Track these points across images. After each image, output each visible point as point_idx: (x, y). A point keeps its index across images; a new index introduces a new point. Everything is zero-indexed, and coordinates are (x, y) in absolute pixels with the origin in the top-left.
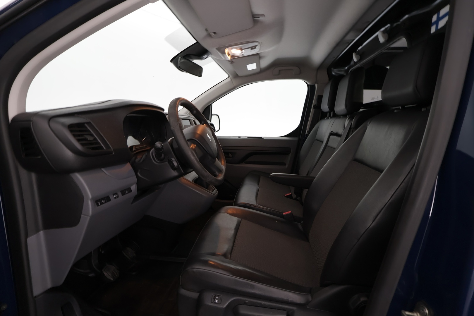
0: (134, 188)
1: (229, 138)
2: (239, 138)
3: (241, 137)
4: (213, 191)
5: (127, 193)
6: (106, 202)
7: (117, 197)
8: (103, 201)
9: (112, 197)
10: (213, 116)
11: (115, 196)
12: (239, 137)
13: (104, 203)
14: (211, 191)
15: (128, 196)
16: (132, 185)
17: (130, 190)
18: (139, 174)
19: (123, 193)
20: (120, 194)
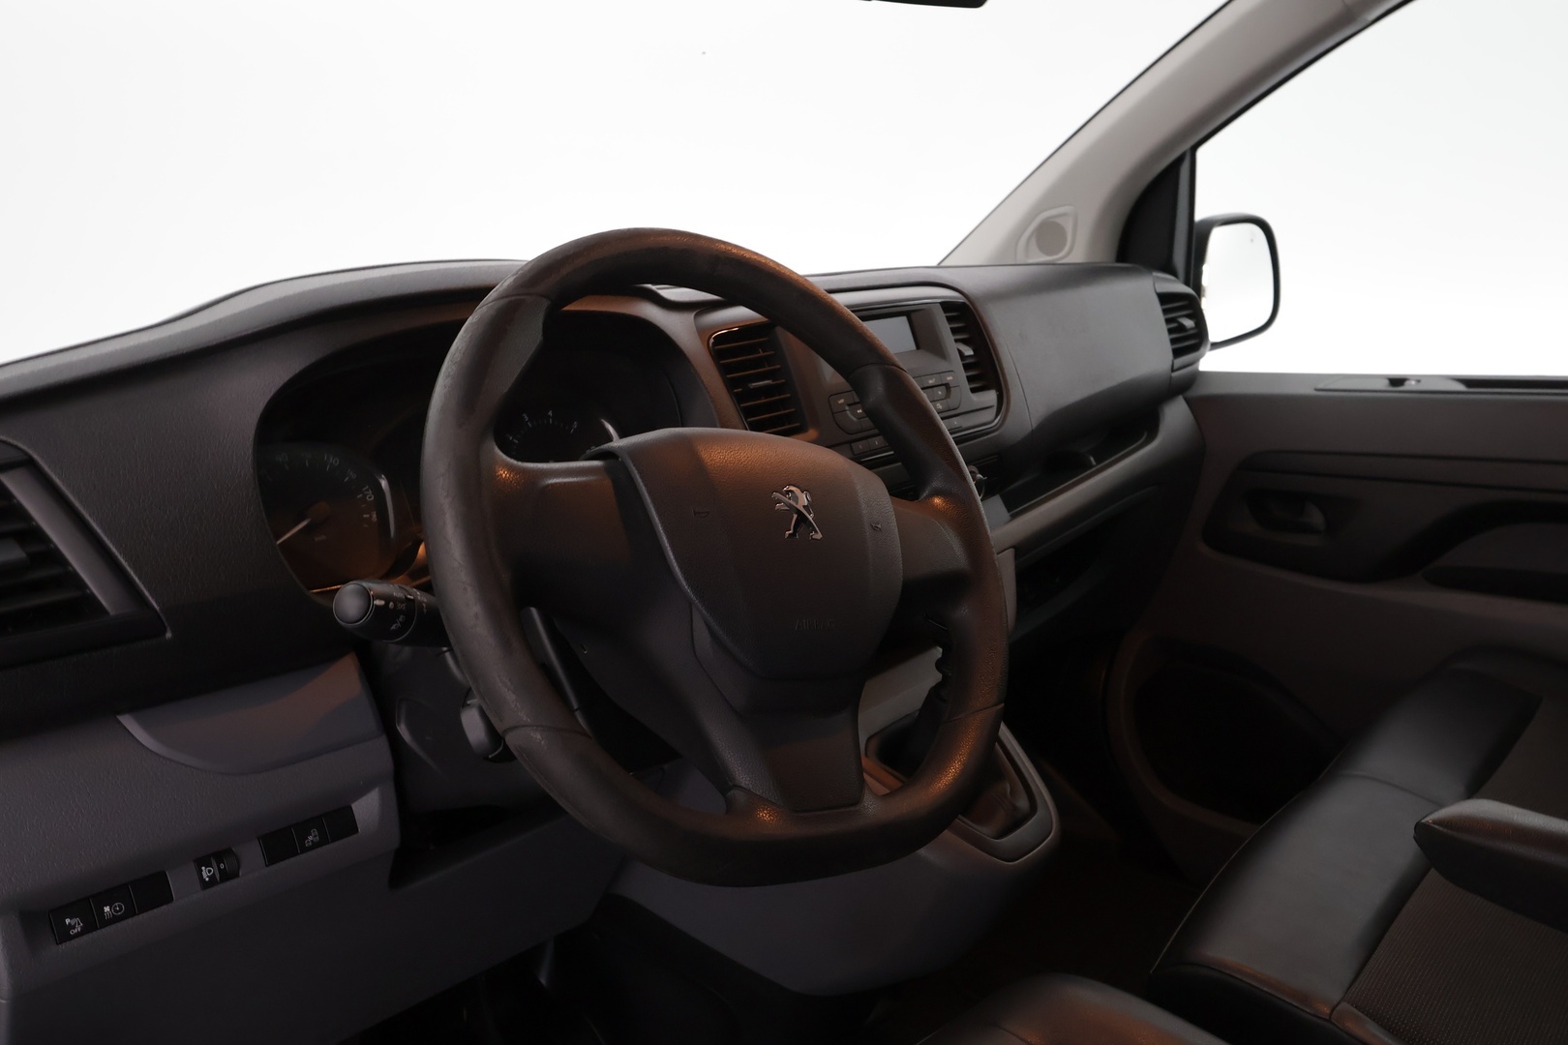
0: (368, 808)
1: (1307, 390)
2: (1395, 393)
3: (1411, 385)
4: (1004, 832)
5: (315, 846)
6: (130, 913)
7: (226, 876)
8: (107, 909)
9: (180, 882)
10: (1218, 237)
11: (206, 873)
12: (1397, 382)
13: (114, 920)
14: (985, 831)
15: (315, 860)
16: (361, 791)
17: (338, 822)
18: (403, 730)
19: (280, 843)
20: (251, 855)
